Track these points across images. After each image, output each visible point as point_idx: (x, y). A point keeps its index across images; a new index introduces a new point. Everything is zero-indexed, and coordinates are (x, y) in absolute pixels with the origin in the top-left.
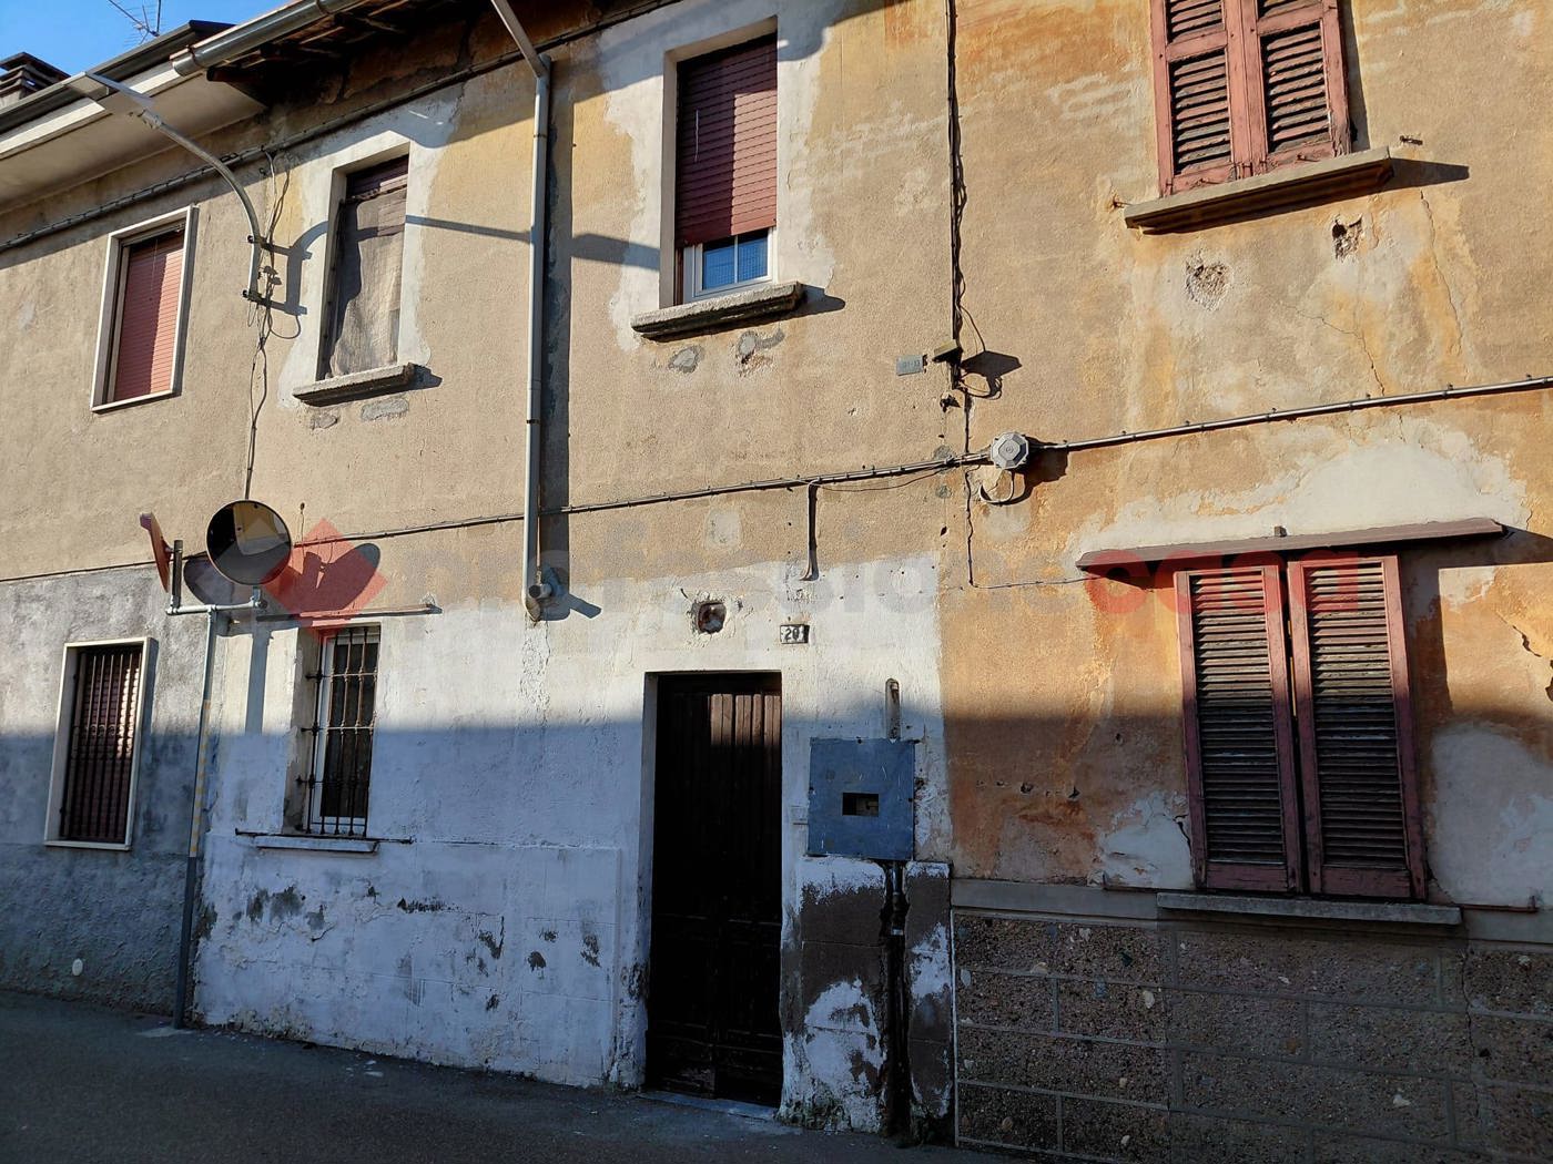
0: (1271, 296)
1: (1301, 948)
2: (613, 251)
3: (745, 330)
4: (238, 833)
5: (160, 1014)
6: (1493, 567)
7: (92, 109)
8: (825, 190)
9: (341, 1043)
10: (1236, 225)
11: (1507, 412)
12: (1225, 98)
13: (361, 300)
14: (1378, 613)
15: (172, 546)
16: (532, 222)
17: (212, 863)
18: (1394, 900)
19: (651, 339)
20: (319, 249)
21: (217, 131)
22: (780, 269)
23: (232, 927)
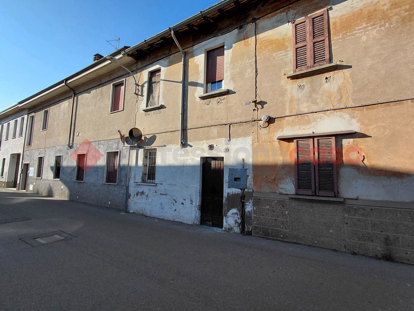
0: (313, 90)
1: (314, 205)
2: (195, 84)
3: (218, 97)
4: (134, 182)
5: (122, 210)
6: (353, 139)
7: (109, 62)
8: (233, 73)
9: (151, 216)
10: (307, 78)
11: (356, 111)
12: (306, 54)
13: (153, 94)
14: (331, 147)
15: (123, 135)
16: (182, 80)
17: (130, 187)
18: (331, 197)
19: (202, 99)
20: (146, 85)
21: (129, 65)
22: (224, 87)
23: (134, 197)
